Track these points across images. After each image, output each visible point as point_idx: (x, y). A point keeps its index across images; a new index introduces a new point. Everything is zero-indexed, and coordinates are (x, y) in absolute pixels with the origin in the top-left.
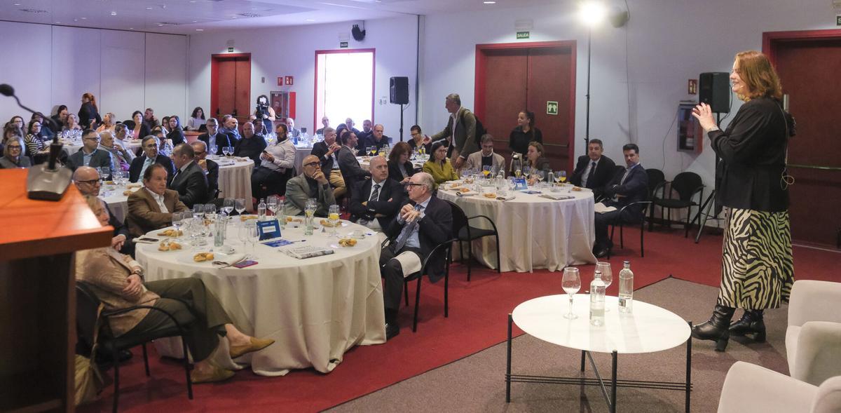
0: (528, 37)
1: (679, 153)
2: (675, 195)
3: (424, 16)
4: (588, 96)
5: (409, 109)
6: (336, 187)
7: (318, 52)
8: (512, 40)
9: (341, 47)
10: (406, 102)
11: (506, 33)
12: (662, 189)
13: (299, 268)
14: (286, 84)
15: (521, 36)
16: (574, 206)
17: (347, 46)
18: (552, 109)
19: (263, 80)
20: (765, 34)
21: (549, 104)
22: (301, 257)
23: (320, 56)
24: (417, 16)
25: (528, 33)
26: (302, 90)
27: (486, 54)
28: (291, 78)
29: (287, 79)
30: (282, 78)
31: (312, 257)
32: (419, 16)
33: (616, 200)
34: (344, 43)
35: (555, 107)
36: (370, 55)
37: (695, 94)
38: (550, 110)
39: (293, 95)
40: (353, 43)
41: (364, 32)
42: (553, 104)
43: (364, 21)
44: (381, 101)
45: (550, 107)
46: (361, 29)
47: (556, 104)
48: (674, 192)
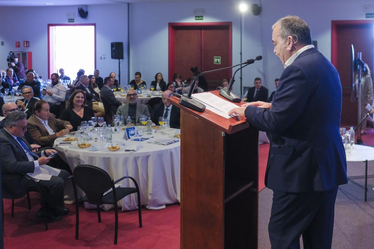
0: (202, 19)
3: (132, 4)
4: (241, 53)
5: (124, 62)
7: (49, 25)
8: (192, 21)
9: (69, 22)
10: (122, 58)
11: (188, 16)
14: (24, 46)
15: (198, 18)
17: (73, 22)
18: (217, 61)
19: (2, 44)
21: (215, 58)
23: (51, 27)
24: (127, 5)
25: (202, 17)
26: (37, 51)
27: (175, 28)
28: (27, 42)
29: (25, 43)
30: (19, 42)
31: (170, 144)
32: (128, 4)
34: (71, 19)
35: (219, 60)
36: (93, 27)
38: (216, 62)
39: (30, 54)
40: (78, 19)
41: (87, 13)
42: (217, 58)
43: (86, 6)
44: (101, 57)
45: (216, 60)
46: (85, 10)
47: (219, 58)
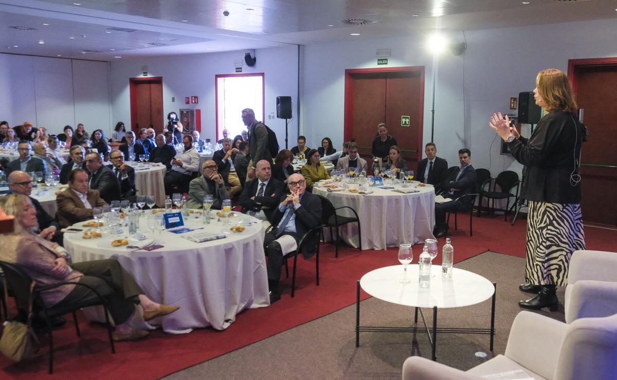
0: (386, 64)
1: (502, 156)
2: (499, 189)
3: (303, 46)
4: (433, 111)
5: (292, 122)
6: (233, 186)
7: (217, 76)
8: (373, 65)
9: (237, 72)
10: (290, 117)
11: (369, 59)
12: (488, 185)
13: (197, 250)
14: (192, 103)
15: (381, 62)
16: (419, 198)
17: (241, 71)
18: (405, 122)
19: (173, 100)
20: (570, 61)
21: (403, 118)
22: (199, 241)
23: (219, 79)
24: (297, 46)
25: (387, 60)
26: (205, 107)
27: (353, 76)
28: (196, 97)
29: (193, 98)
30: (188, 98)
31: (208, 241)
32: (299, 45)
33: (452, 193)
34: (238, 68)
35: (407, 120)
36: (261, 78)
37: (516, 109)
38: (404, 123)
39: (199, 112)
40: (246, 69)
41: (255, 59)
42: (406, 118)
43: (254, 50)
44: (270, 116)
45: (404, 120)
46: (252, 56)
47: (408, 118)
48: (497, 186)
